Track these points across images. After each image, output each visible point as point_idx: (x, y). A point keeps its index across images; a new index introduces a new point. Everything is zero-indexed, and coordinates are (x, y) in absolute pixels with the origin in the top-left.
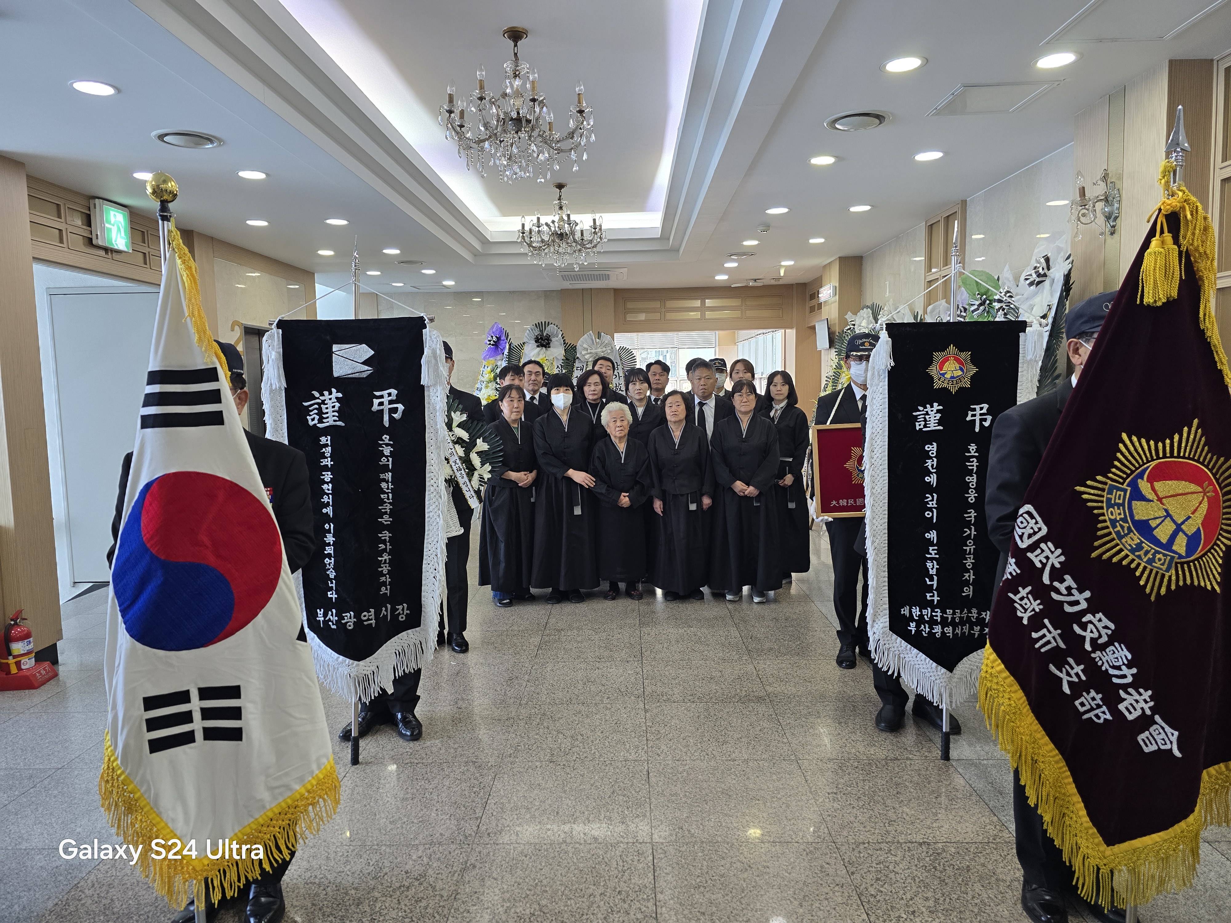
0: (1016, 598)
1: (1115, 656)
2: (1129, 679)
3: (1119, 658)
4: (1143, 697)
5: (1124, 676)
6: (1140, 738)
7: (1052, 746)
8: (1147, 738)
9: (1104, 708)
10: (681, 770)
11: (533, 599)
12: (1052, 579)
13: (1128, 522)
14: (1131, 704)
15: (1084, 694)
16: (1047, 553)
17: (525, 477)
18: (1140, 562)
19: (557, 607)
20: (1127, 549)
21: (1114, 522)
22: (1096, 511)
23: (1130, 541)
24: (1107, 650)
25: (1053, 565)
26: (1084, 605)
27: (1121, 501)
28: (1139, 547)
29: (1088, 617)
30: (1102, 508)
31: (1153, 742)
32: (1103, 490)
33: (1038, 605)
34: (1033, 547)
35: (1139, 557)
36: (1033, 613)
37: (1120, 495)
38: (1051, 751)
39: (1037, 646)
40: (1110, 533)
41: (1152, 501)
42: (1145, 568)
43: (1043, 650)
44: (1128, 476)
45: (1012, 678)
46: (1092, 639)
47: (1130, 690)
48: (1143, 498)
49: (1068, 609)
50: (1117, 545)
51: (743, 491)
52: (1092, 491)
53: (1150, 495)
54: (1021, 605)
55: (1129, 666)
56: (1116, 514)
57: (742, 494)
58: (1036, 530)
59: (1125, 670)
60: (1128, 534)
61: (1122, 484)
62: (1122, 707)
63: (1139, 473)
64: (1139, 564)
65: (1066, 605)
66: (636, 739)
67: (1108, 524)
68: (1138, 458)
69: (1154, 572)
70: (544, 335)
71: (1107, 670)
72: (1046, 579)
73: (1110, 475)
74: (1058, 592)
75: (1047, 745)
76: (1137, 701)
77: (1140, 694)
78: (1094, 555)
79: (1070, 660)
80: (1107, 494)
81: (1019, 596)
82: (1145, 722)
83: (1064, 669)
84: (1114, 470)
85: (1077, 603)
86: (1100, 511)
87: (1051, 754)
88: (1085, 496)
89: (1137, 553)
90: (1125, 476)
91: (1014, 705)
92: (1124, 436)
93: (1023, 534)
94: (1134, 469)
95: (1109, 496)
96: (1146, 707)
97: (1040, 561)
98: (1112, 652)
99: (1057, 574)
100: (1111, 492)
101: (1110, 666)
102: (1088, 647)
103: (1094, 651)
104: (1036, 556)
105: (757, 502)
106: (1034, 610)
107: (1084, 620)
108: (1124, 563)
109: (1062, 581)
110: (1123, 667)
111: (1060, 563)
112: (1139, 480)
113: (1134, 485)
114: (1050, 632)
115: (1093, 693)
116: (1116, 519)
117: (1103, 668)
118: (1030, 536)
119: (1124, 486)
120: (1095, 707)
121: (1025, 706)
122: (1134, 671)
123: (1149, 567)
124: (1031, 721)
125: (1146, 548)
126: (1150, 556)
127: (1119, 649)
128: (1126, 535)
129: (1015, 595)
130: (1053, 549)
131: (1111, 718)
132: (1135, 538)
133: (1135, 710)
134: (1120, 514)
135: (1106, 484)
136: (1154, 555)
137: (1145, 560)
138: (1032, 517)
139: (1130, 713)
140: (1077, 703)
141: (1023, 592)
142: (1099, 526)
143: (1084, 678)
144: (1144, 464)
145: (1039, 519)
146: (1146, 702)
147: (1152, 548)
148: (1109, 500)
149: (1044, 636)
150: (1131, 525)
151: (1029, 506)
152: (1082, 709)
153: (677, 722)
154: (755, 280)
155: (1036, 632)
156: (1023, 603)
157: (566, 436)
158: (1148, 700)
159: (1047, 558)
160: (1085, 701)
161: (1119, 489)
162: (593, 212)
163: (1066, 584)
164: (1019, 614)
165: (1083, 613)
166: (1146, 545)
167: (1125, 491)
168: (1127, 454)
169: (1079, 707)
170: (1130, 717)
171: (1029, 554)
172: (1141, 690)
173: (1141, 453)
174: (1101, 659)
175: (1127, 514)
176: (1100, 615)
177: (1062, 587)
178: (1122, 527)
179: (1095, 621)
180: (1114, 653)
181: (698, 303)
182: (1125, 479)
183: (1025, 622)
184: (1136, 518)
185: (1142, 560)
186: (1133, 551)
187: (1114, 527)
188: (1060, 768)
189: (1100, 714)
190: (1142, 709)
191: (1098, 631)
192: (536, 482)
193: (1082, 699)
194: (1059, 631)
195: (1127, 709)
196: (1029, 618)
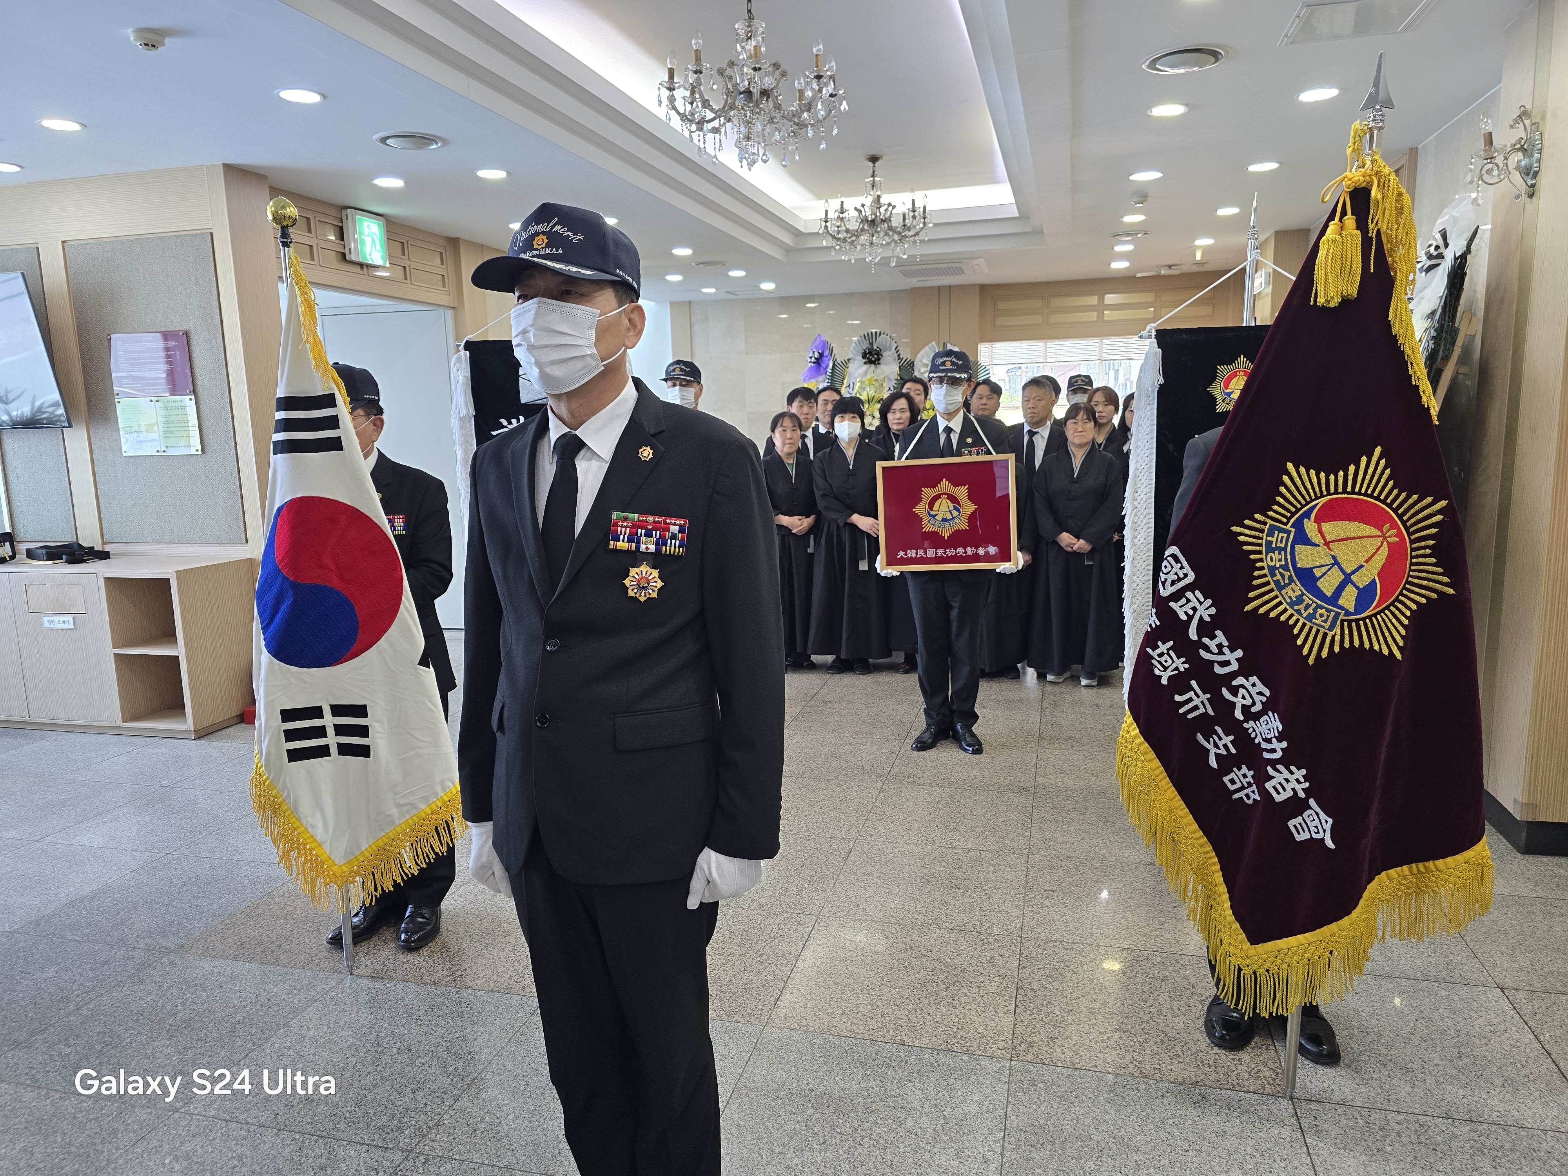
0: (1154, 654)
1: (1268, 726)
2: (1278, 755)
3: (1272, 730)
4: (1295, 776)
5: (1273, 751)
6: (1291, 824)
7: (1196, 826)
8: (1300, 824)
9: (1254, 787)
10: (888, 851)
11: (813, 667)
12: (1200, 634)
13: (1288, 570)
14: (1280, 783)
15: (1235, 769)
16: (1194, 603)
17: (799, 523)
18: (1299, 617)
19: (837, 677)
20: (1286, 602)
21: (1272, 570)
22: (1252, 557)
23: (1290, 593)
24: (1262, 720)
25: (1201, 617)
26: (1235, 666)
27: (1283, 545)
28: (1300, 600)
29: (1240, 680)
30: (1260, 552)
31: (1306, 829)
32: (1262, 531)
33: (1182, 663)
34: (1177, 596)
35: (1298, 612)
36: (1176, 672)
37: (1282, 538)
38: (1194, 832)
39: (1181, 711)
40: (1268, 583)
41: (1318, 545)
42: (1304, 625)
43: (1189, 716)
44: (1293, 514)
45: (1147, 744)
46: (1243, 706)
47: (1279, 767)
48: (1306, 541)
49: (1218, 670)
50: (1276, 597)
51: (1070, 545)
52: (1248, 532)
53: (1316, 538)
54: (1160, 662)
55: (1279, 740)
56: (1276, 559)
57: (1069, 549)
58: (1182, 576)
59: (1275, 745)
60: (1289, 584)
61: (1286, 524)
62: (1269, 786)
63: (1305, 512)
64: (1298, 620)
65: (1216, 666)
66: (855, 818)
67: (1266, 571)
68: (1304, 492)
69: (1314, 630)
70: (875, 347)
71: (1259, 743)
72: (1193, 634)
73: (1270, 513)
74: (1207, 649)
75: (1190, 825)
76: (1287, 781)
77: (1292, 773)
78: (1248, 608)
79: (1219, 729)
80: (1267, 536)
81: (1158, 651)
82: (1296, 806)
83: (1211, 740)
84: (1275, 507)
85: (1227, 663)
86: (1257, 556)
87: (1195, 836)
88: (1241, 538)
89: (1296, 608)
90: (1289, 515)
91: (1147, 775)
92: (1290, 466)
93: (1166, 580)
94: (1299, 506)
95: (1269, 538)
96: (1298, 788)
97: (1186, 613)
98: (1266, 722)
99: (1205, 629)
100: (1271, 533)
101: (1263, 739)
102: (1238, 715)
103: (1246, 720)
104: (1181, 607)
105: (1089, 560)
106: (1177, 668)
107: (1234, 683)
108: (1283, 618)
109: (1213, 637)
110: (1274, 740)
111: (1209, 615)
112: (1305, 520)
113: (1299, 525)
114: (1198, 696)
115: (1244, 769)
116: (1275, 565)
117: (1257, 741)
118: (1173, 583)
119: (1288, 527)
120: (1246, 785)
121: (1164, 778)
122: (1284, 744)
123: (1309, 624)
124: (1172, 796)
125: (1307, 601)
126: (1310, 611)
127: (1272, 719)
128: (1287, 585)
129: (1153, 650)
130: (1202, 599)
131: (1259, 798)
132: (1296, 589)
133: (1285, 790)
134: (1280, 560)
135: (1265, 523)
136: (1315, 610)
137: (1304, 616)
138: (1177, 560)
139: (1278, 793)
140: (1226, 779)
141: (1163, 648)
142: (1256, 573)
143: (1233, 751)
144: (1312, 501)
145: (1185, 563)
146: (1298, 781)
147: (1314, 602)
148: (1269, 543)
149: (1190, 700)
150: (1293, 573)
151: (1175, 548)
152: (1232, 788)
153: (911, 805)
154: (1170, 267)
155: (1181, 695)
156: (1162, 659)
157: (851, 473)
158: (1302, 780)
159: (1194, 609)
160: (1236, 778)
161: (1281, 530)
162: (912, 190)
163: (1217, 641)
164: (1157, 672)
165: (1234, 675)
166: (1308, 598)
167: (1288, 532)
168: (1293, 488)
169: (1229, 785)
170: (1278, 798)
171: (1172, 604)
172: (1293, 768)
173: (1309, 487)
174: (1254, 730)
175: (1289, 561)
176: (1254, 679)
177: (1212, 644)
178: (1283, 576)
179: (1247, 685)
180: (1268, 723)
181: (1094, 300)
182: (1289, 519)
183: (1164, 681)
184: (1299, 566)
185: (1301, 615)
186: (1292, 604)
187: (1273, 575)
188: (1207, 853)
189: (1251, 794)
190: (1293, 789)
191: (1251, 697)
192: (814, 529)
193: (1232, 775)
194: (1209, 696)
195: (1275, 788)
196: (1170, 678)
